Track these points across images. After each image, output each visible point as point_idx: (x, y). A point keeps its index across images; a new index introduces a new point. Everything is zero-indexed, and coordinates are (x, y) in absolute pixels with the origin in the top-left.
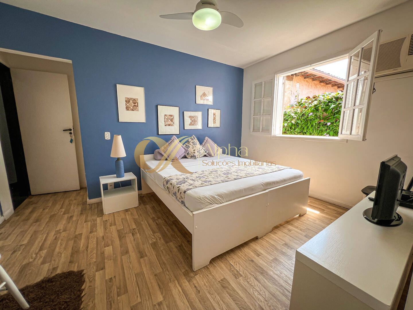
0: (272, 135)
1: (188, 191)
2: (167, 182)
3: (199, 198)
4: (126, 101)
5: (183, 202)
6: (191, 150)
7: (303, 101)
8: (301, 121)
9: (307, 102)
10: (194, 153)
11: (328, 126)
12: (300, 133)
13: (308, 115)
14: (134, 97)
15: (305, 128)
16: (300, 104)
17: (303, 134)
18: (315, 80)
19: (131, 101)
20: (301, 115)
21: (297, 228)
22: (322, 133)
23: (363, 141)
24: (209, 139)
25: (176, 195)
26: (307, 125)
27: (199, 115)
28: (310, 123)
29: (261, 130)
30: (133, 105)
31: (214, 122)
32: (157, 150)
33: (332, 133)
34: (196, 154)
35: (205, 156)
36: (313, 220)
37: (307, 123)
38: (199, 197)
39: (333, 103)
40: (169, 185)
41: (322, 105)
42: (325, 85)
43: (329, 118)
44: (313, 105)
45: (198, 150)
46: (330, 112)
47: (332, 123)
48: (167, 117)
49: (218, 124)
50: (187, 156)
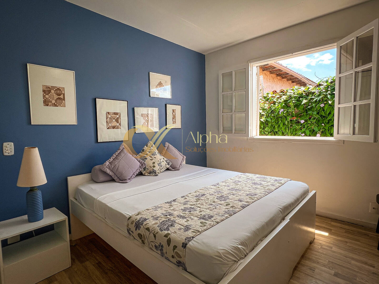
0: (249, 137)
1: (190, 243)
2: (138, 224)
3: (216, 256)
4: (44, 91)
5: (180, 264)
6: (149, 162)
7: (270, 95)
8: (271, 119)
9: (274, 97)
10: (154, 166)
11: (302, 124)
12: (270, 132)
13: (279, 112)
14: (58, 85)
15: (276, 127)
16: (266, 99)
17: (275, 135)
18: (273, 73)
19: (53, 91)
20: (270, 112)
21: (318, 263)
22: (296, 133)
23: (375, 142)
24: (170, 145)
25: (162, 250)
26: (278, 123)
27: (154, 112)
28: (281, 121)
29: (233, 132)
30: (56, 97)
31: (174, 122)
32: (97, 167)
33: (308, 132)
34: (157, 168)
35: (168, 169)
36: (328, 246)
37: (278, 121)
38: (217, 254)
39: (304, 98)
40: (142, 231)
41: (293, 100)
42: (281, 79)
43: (301, 115)
44: (283, 100)
45: (159, 162)
46: (302, 108)
47: (306, 121)
48: (110, 116)
49: (178, 125)
50: (144, 172)
